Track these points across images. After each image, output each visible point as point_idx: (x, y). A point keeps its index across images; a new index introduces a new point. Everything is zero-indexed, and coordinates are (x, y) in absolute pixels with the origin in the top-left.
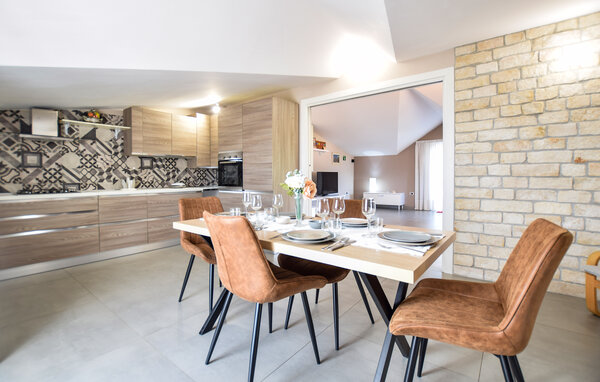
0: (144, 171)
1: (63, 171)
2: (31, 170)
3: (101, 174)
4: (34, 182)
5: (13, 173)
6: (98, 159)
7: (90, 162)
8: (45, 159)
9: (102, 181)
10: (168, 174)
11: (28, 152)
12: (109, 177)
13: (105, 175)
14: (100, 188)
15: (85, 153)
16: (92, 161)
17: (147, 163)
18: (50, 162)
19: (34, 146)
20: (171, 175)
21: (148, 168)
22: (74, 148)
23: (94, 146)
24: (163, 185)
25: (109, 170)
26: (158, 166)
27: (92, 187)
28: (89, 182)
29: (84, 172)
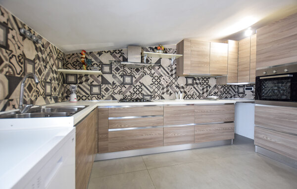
0: (188, 87)
1: (143, 87)
2: (127, 86)
3: (163, 89)
4: (128, 94)
5: (119, 88)
6: (162, 79)
7: (157, 81)
8: (134, 79)
9: (163, 93)
10: (203, 89)
11: (126, 75)
12: (168, 91)
13: (165, 90)
14: (162, 98)
15: (155, 75)
16: (159, 80)
17: (190, 81)
18: (136, 81)
19: (129, 71)
20: (205, 90)
21: (190, 85)
22: (149, 72)
23: (159, 70)
24: (199, 97)
25: (167, 86)
26: (197, 83)
27: (158, 98)
28: (156, 94)
29: (154, 87)
